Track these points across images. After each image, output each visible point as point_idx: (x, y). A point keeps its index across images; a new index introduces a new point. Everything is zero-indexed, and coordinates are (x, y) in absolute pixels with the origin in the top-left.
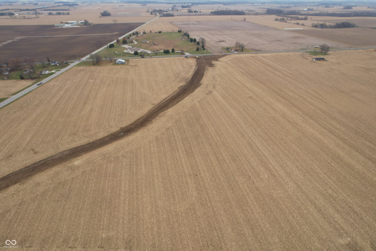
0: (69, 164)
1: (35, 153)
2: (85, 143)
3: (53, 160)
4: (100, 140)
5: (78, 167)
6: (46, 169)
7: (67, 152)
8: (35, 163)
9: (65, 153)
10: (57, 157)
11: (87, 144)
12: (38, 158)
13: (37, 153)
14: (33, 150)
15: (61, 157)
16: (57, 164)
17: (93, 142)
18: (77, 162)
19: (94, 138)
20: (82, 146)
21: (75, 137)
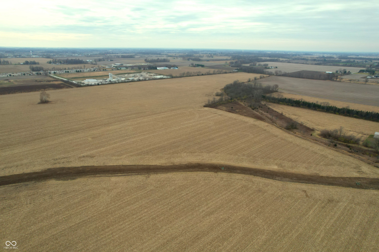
0: (281, 169)
1: (305, 191)
2: (258, 177)
3: (292, 179)
4: (244, 173)
5: (276, 164)
6: (299, 174)
7: (277, 178)
8: (306, 183)
9: (279, 178)
10: (287, 179)
11: (257, 176)
12: (304, 186)
13: (303, 191)
14: (307, 196)
15: (284, 177)
16: (290, 173)
17: (251, 174)
18: (274, 168)
19: (247, 177)
20: (262, 177)
21: (261, 187)
